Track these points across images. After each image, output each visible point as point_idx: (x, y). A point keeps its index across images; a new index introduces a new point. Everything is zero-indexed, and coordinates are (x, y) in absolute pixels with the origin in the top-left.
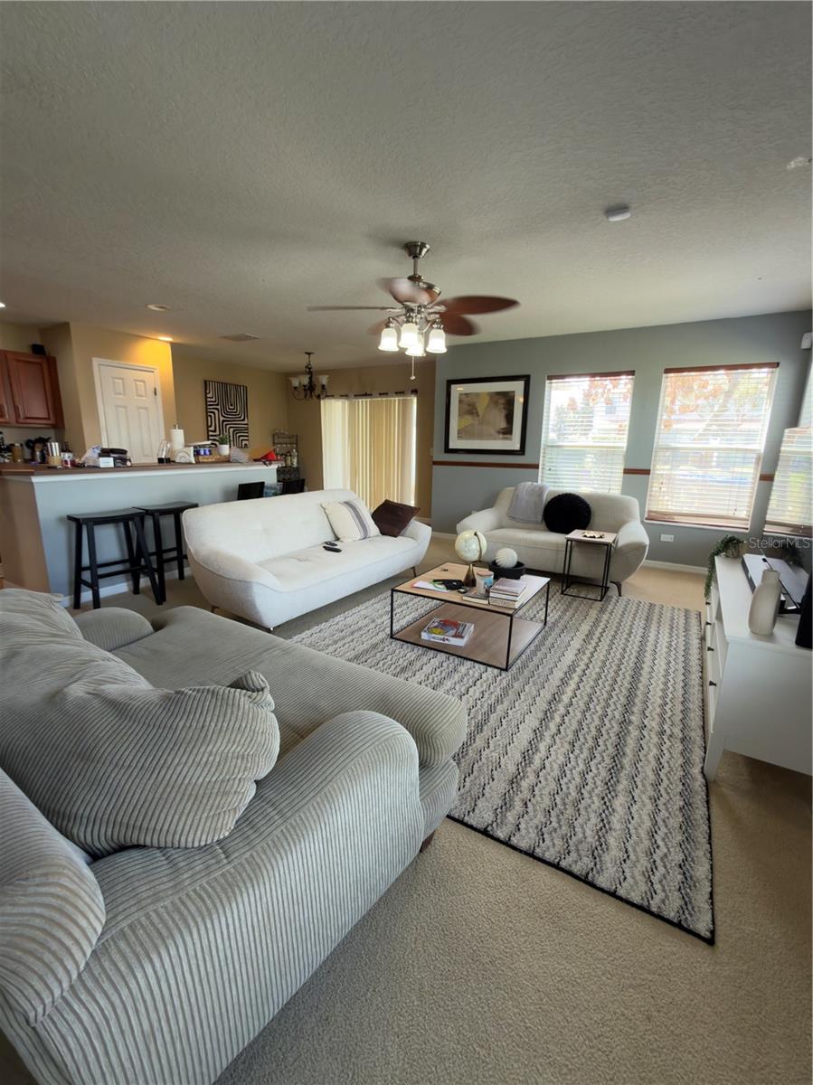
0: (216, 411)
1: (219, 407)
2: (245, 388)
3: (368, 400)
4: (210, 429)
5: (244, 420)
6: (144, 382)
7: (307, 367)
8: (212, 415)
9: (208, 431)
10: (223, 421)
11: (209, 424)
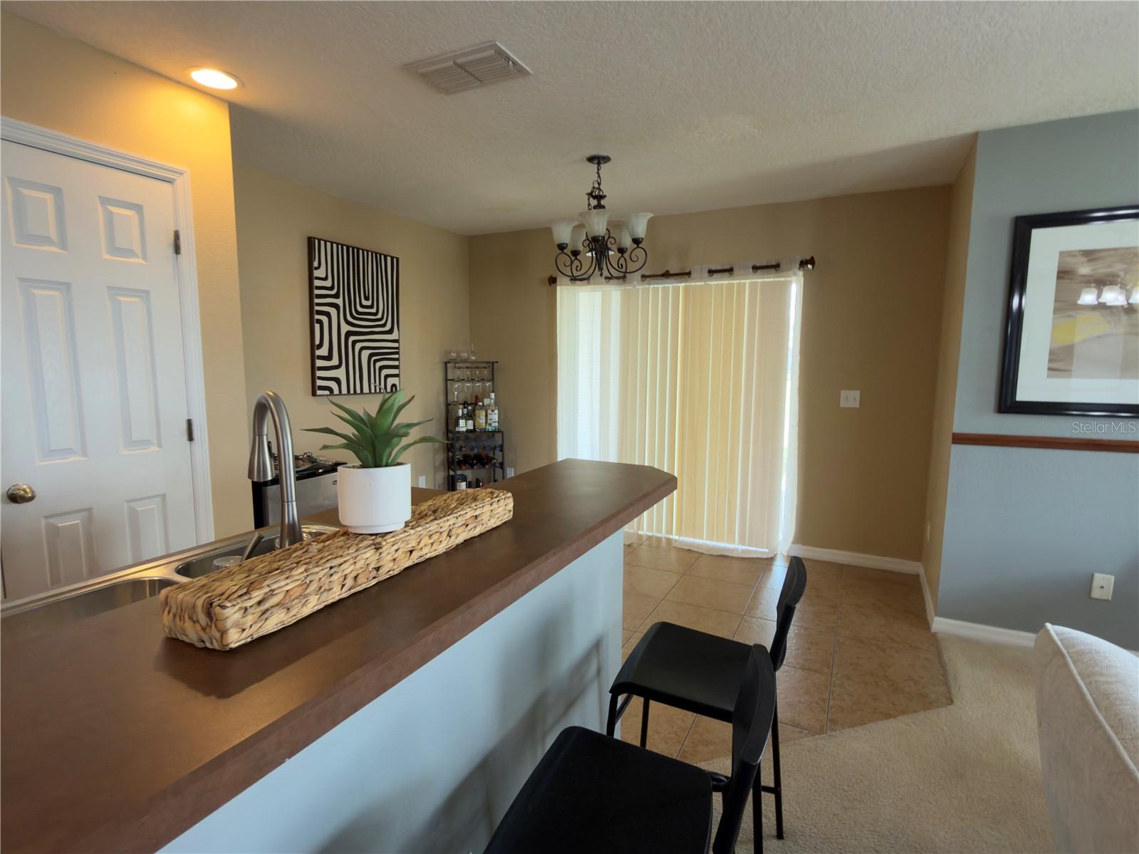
0: (333, 311)
1: (339, 301)
2: (396, 261)
3: (682, 285)
4: (318, 353)
5: (390, 332)
6: (138, 208)
7: (590, 195)
8: (324, 319)
9: (313, 358)
10: (349, 334)
11: (317, 342)
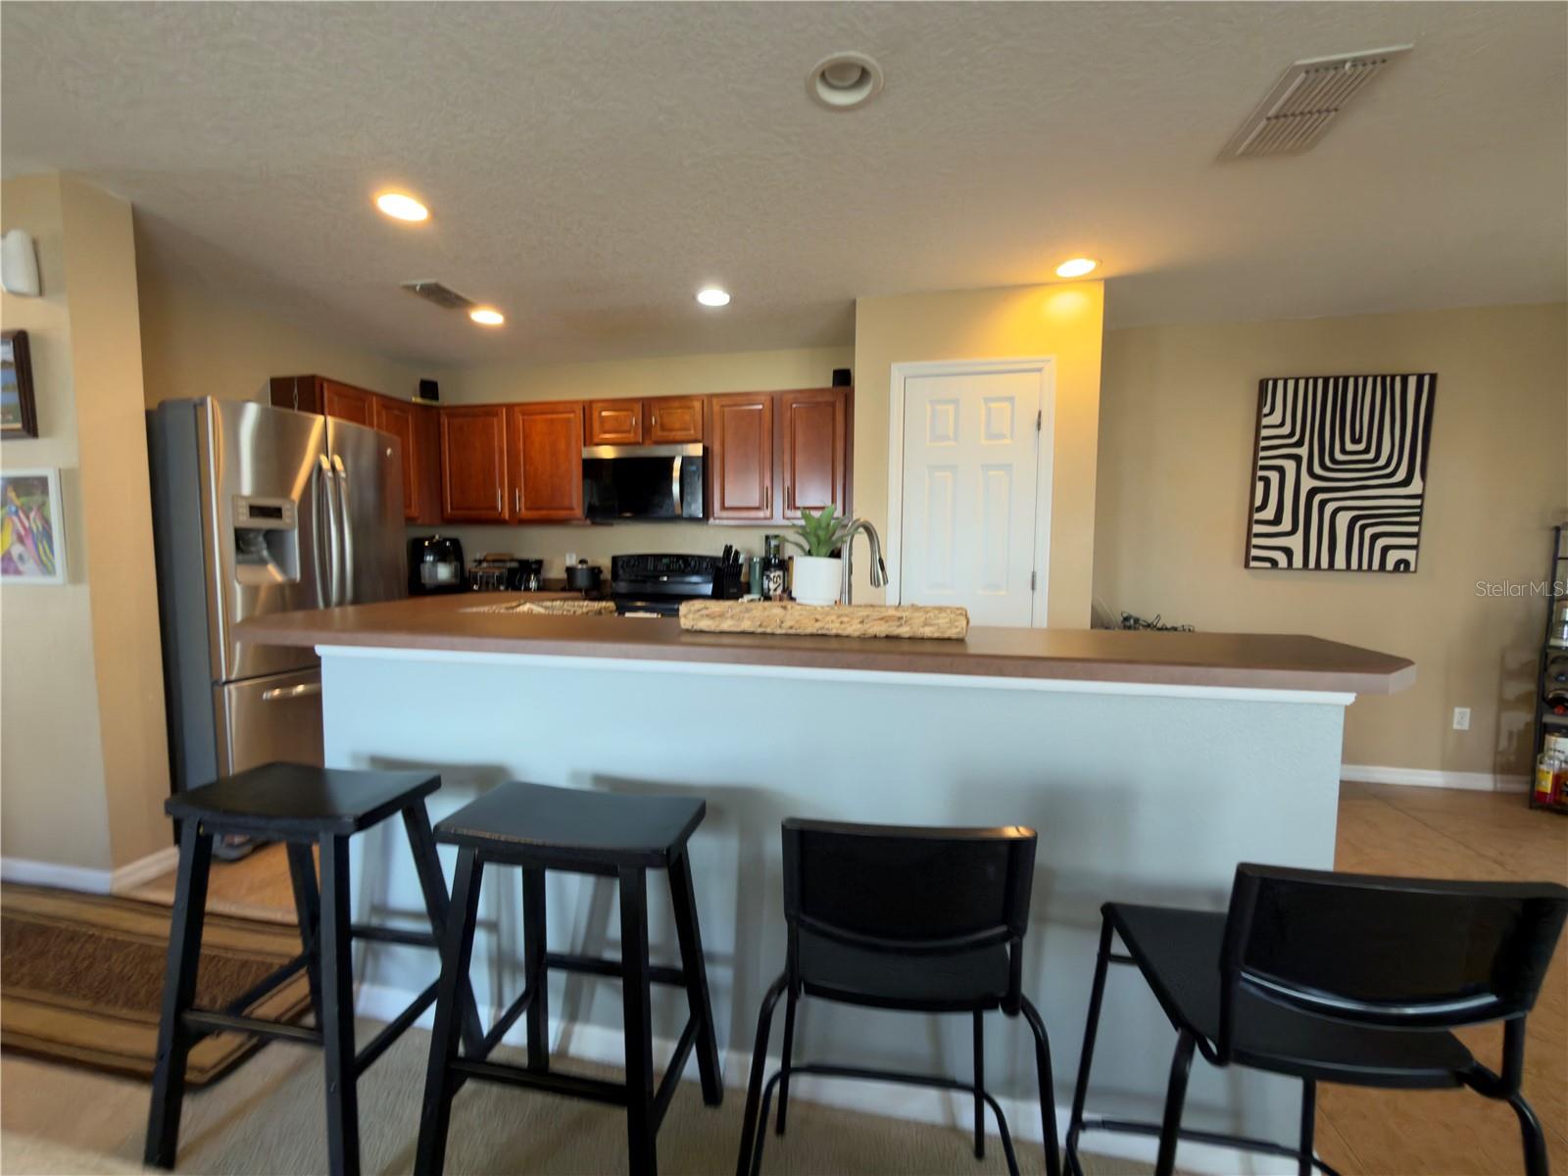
0: (1289, 464)
1: (1302, 451)
2: (1429, 380)
4: (1258, 516)
5: (1405, 483)
8: (1275, 475)
9: (1250, 523)
10: (1313, 492)
11: (1258, 502)
